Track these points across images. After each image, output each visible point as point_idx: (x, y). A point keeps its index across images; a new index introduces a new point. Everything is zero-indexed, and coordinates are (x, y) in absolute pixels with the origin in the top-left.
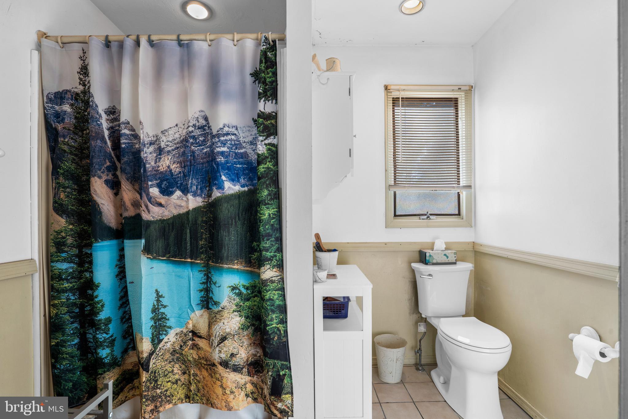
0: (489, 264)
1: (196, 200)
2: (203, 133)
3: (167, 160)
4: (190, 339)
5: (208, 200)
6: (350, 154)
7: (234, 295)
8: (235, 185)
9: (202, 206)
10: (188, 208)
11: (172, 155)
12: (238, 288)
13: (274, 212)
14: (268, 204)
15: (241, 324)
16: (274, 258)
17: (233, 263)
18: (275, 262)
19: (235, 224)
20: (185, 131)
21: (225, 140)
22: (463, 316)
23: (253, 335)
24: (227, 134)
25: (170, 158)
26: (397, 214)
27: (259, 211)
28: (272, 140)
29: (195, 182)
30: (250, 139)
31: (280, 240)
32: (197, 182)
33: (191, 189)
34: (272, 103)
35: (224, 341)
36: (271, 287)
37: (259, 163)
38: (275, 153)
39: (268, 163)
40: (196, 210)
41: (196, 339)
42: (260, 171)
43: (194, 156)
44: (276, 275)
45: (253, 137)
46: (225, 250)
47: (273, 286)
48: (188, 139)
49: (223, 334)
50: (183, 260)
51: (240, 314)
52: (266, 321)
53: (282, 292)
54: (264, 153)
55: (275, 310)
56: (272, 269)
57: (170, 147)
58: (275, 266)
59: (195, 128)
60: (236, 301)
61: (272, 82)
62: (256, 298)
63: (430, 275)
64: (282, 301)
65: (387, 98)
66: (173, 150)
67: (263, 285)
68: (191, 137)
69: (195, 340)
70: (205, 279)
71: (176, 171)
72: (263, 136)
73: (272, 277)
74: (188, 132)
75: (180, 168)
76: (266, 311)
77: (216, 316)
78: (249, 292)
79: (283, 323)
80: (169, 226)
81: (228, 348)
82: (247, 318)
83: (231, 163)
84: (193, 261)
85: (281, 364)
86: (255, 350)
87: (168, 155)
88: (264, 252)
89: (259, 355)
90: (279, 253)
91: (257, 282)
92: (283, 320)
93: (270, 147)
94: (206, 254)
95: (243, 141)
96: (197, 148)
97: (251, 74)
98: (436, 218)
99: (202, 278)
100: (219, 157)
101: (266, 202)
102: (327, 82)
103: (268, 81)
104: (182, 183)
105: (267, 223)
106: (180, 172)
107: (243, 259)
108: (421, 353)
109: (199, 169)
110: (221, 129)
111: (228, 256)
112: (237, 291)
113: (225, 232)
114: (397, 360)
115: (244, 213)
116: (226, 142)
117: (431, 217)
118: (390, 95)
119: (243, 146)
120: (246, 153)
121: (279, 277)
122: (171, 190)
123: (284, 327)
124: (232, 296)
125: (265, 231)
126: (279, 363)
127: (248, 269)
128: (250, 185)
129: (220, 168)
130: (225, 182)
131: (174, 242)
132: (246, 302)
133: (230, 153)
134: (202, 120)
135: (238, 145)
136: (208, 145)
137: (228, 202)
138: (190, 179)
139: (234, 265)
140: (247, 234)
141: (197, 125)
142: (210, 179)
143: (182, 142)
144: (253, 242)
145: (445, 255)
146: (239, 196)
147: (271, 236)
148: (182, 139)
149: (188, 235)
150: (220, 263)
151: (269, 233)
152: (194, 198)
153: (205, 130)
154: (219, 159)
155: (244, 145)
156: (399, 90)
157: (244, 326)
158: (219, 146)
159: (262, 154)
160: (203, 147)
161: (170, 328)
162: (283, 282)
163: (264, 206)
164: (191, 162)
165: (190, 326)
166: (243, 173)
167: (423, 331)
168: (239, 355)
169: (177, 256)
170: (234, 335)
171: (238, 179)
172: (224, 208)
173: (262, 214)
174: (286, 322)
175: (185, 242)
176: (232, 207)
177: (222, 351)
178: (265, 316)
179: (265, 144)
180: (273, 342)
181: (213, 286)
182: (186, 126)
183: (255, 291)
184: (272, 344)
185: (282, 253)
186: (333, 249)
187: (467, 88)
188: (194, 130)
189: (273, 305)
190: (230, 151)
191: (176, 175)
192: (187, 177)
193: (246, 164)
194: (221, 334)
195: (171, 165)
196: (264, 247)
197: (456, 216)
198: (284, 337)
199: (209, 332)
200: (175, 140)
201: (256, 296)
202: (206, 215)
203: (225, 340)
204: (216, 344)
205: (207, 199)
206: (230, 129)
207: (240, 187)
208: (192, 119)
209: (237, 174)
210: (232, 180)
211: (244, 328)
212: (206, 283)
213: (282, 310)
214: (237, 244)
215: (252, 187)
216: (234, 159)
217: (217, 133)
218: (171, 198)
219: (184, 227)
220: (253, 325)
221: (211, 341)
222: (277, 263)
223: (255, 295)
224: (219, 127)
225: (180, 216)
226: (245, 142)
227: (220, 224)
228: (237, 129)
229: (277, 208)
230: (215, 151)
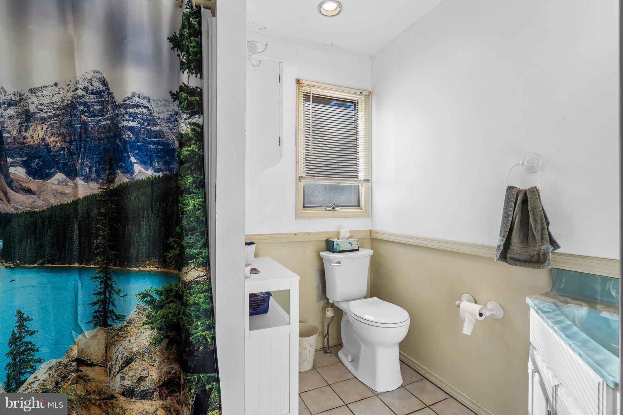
0: (384, 249)
1: (89, 186)
2: (100, 100)
3: (40, 129)
4: (73, 371)
5: (109, 186)
6: (280, 143)
7: (145, 304)
8: (147, 169)
9: (98, 194)
10: (76, 196)
11: (49, 124)
12: (149, 295)
13: (199, 202)
14: (193, 193)
15: (152, 339)
16: (200, 255)
17: (144, 264)
18: (200, 260)
19: (147, 217)
20: (70, 95)
21: (134, 113)
22: (366, 297)
23: (167, 349)
24: (138, 106)
25: (45, 127)
26: (305, 206)
27: (182, 201)
28: (197, 119)
29: (87, 162)
30: (166, 115)
31: (206, 234)
32: (90, 163)
33: (81, 171)
34: (196, 77)
35: (129, 363)
36: (196, 289)
37: (181, 145)
38: (200, 135)
39: (192, 146)
40: (88, 199)
41: (84, 369)
42: (183, 154)
43: (86, 129)
44: (202, 275)
45: (170, 113)
46: (134, 249)
47: (199, 287)
48: (76, 105)
49: (128, 355)
50: (67, 265)
51: (151, 326)
52: (189, 331)
53: (209, 294)
54: (188, 133)
55: (201, 315)
56: (197, 269)
57: (45, 112)
58: (201, 264)
59: (87, 92)
60: (147, 312)
61: (196, 53)
62: (172, 304)
63: (339, 262)
64: (209, 304)
65: (299, 91)
66: (50, 117)
67: (185, 288)
68: (81, 103)
69: (81, 371)
70: (101, 288)
71: (55, 146)
72: (187, 113)
73: (197, 278)
74: (76, 96)
75: (63, 143)
76: (189, 318)
77: (118, 334)
78: (163, 297)
79: (210, 329)
80: (43, 221)
81: (134, 372)
82: (160, 330)
83: (142, 142)
84: (82, 266)
85: (207, 377)
86: (169, 366)
87: (42, 123)
88: (188, 250)
89: (174, 371)
90: (205, 250)
91: (173, 285)
92: (210, 326)
93: (195, 127)
94: (104, 256)
95: (157, 117)
96: (91, 118)
97: (168, 38)
98: (340, 208)
99: (97, 287)
100: (127, 133)
101: (191, 190)
102: (258, 65)
103: (192, 51)
104: (66, 163)
105: (192, 215)
106: (63, 149)
107: (156, 259)
108: (329, 336)
109: (95, 147)
110: (129, 98)
111: (137, 257)
112: (149, 299)
113: (135, 227)
114: (311, 347)
115: (158, 204)
116: (136, 115)
117: (336, 208)
118: (301, 89)
119: (157, 123)
120: (160, 131)
121: (205, 277)
122: (47, 171)
123: (211, 334)
124: (143, 305)
125: (189, 224)
126: (204, 377)
127: (162, 270)
128: (166, 170)
129: (128, 147)
130: (135, 165)
131: (52, 242)
132: (159, 310)
133: (141, 130)
134: (97, 83)
135: (150, 120)
136: (107, 116)
137: (139, 190)
138: (80, 158)
139: (146, 267)
140: (161, 228)
141: (91, 89)
142: (111, 160)
143: (65, 107)
144: (169, 237)
145: (350, 243)
146: (152, 182)
147: (196, 230)
148: (65, 104)
149: (76, 232)
150: (127, 266)
151: (194, 226)
152: (86, 184)
153: (102, 96)
154: (127, 136)
155: (158, 121)
156: (310, 86)
157: (156, 340)
158: (127, 120)
159: (187, 135)
160: (99, 118)
161: (40, 361)
162: (210, 282)
163: (189, 195)
164: (81, 136)
165: (75, 353)
166: (158, 156)
167: (331, 316)
168: (150, 377)
169: (56, 261)
170: (143, 354)
171: (151, 162)
172: (133, 198)
173: (185, 205)
174: (214, 328)
175: (70, 241)
176: (143, 196)
177: (126, 377)
178: (188, 325)
179: (189, 123)
180: (197, 354)
181: (115, 296)
182: (72, 88)
183: (171, 296)
184: (197, 356)
185: (208, 249)
186: (250, 241)
187: (367, 93)
188: (85, 95)
189: (198, 310)
190: (141, 128)
191: (57, 151)
192: (75, 155)
193: (161, 145)
194: (125, 355)
195: (47, 138)
196: (187, 243)
197: (356, 207)
198: (211, 345)
199: (106, 356)
200: (53, 104)
201: (172, 301)
202: (104, 206)
203: (131, 362)
204: (117, 370)
205: (107, 185)
206: (141, 100)
207: (154, 172)
208: (82, 79)
209: (150, 156)
210: (144, 163)
211: (156, 342)
212: (104, 293)
213: (209, 314)
214: (149, 240)
215: (169, 173)
216: (146, 137)
217: (123, 103)
218: (48, 183)
219: (69, 222)
220: (167, 337)
221: (108, 367)
222: (203, 261)
223: (170, 300)
224: (126, 96)
225: (62, 207)
226: (160, 119)
227: (127, 217)
228: (149, 101)
229: (202, 198)
230: (120, 125)
